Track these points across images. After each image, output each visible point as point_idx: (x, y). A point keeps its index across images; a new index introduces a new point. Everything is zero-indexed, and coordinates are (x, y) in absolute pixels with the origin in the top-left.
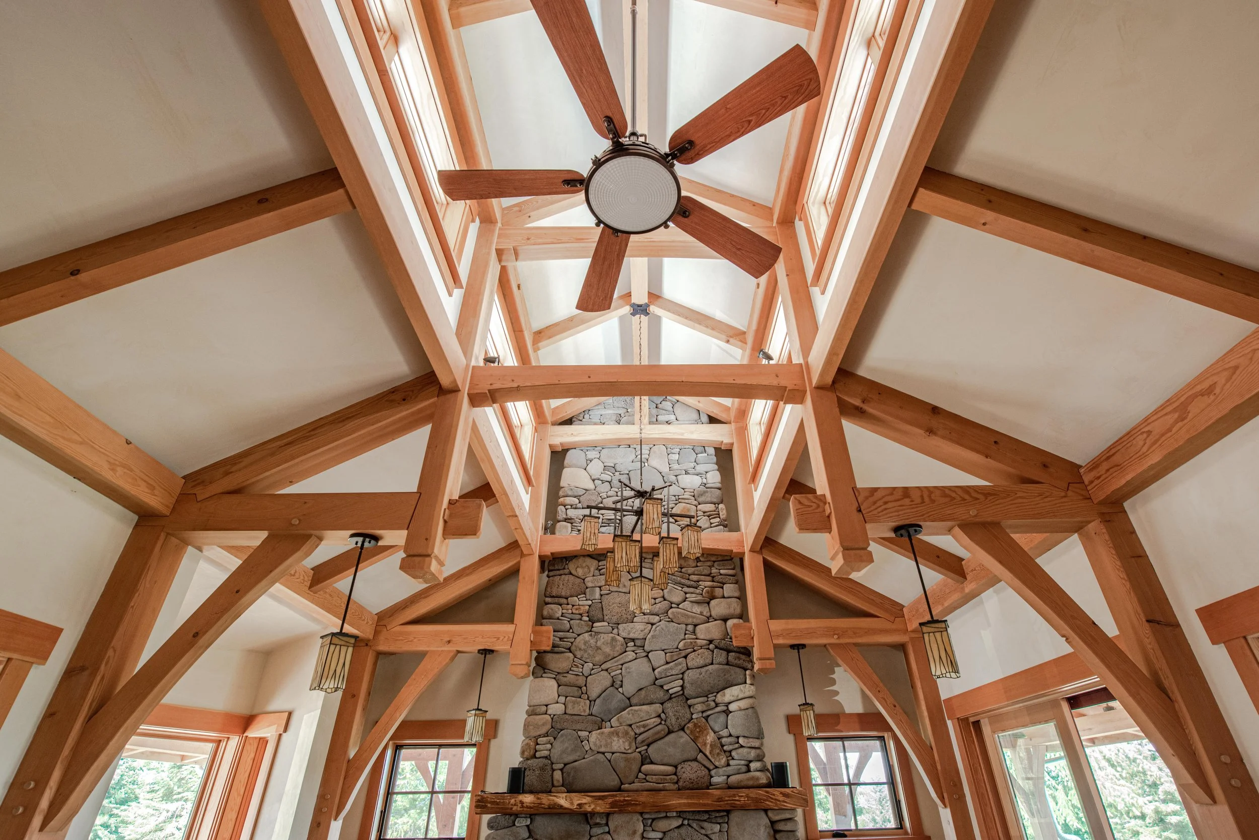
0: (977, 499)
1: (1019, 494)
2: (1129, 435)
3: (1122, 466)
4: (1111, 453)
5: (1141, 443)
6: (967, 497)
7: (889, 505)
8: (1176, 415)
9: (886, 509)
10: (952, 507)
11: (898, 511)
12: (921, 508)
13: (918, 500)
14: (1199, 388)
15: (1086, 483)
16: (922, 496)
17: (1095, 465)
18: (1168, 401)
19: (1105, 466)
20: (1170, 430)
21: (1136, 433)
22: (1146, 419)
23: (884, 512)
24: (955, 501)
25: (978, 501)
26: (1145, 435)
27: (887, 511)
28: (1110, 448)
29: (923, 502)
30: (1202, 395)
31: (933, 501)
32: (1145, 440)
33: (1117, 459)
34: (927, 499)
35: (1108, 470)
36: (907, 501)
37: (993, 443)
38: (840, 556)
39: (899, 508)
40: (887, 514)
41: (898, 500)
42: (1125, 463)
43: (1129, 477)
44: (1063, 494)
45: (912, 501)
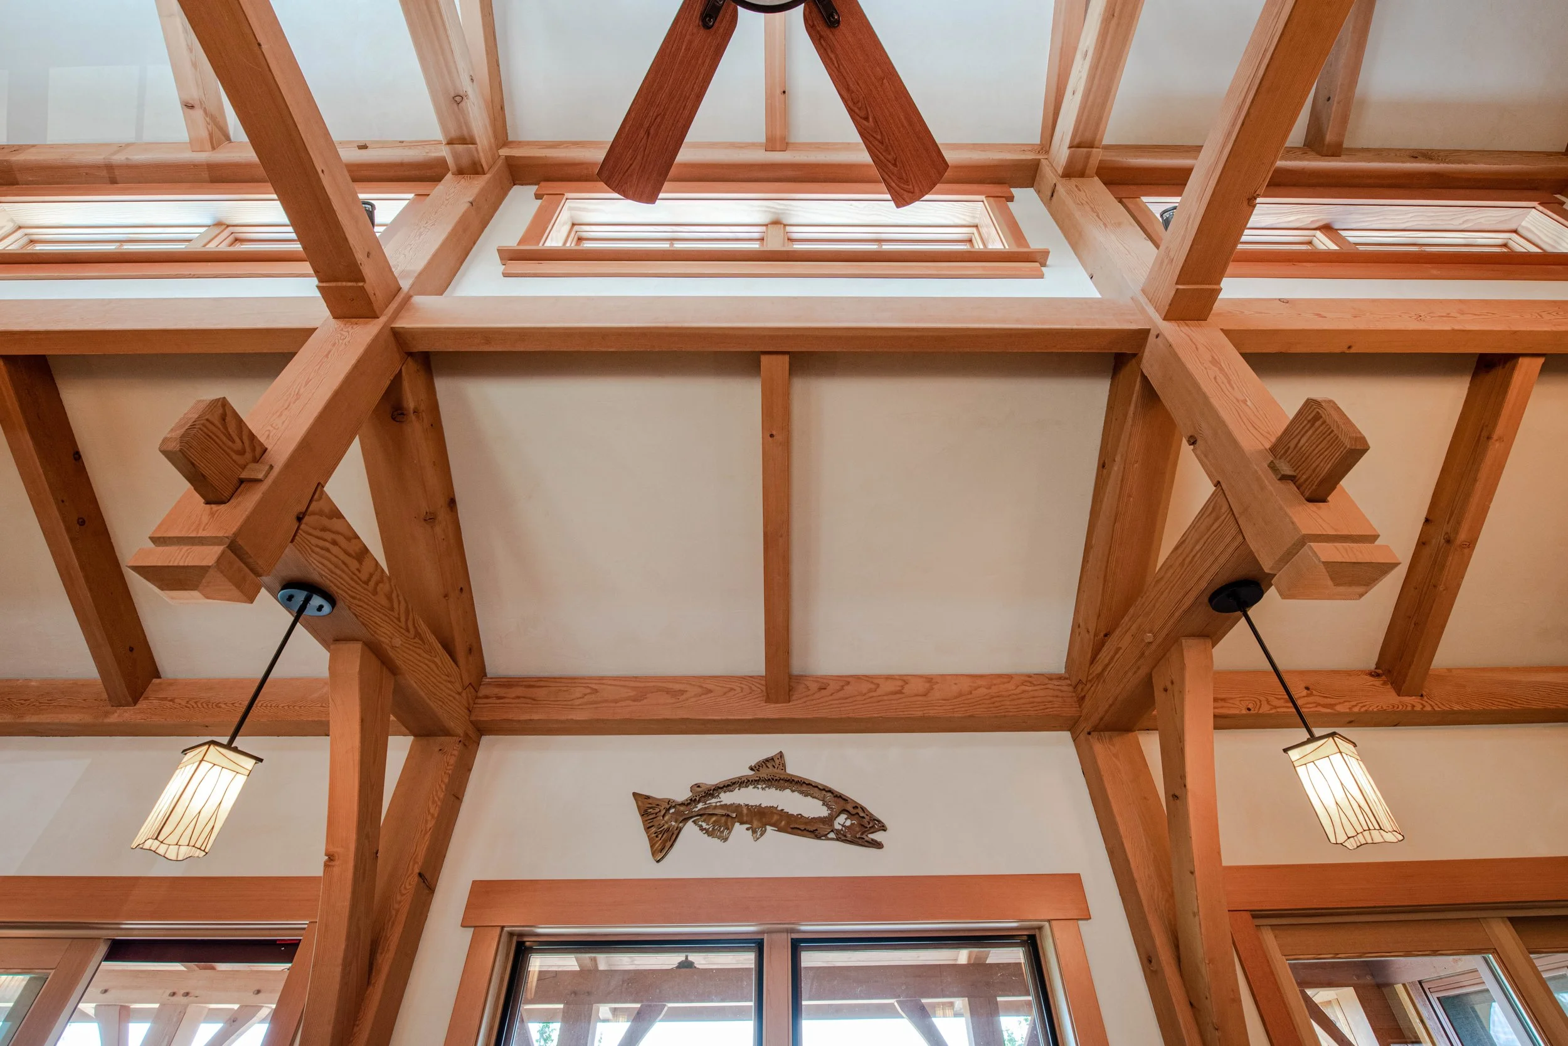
0: (408, 631)
1: (437, 660)
2: (573, 681)
3: (539, 702)
4: (539, 684)
5: (578, 695)
6: (403, 619)
7: (335, 550)
8: (632, 693)
9: (328, 550)
10: (383, 617)
11: (336, 566)
12: (359, 588)
13: (364, 577)
14: (670, 685)
15: (480, 694)
16: (371, 575)
17: (509, 683)
18: (636, 677)
19: (519, 691)
20: (616, 701)
21: (582, 683)
22: (602, 678)
23: (323, 552)
24: (391, 613)
25: (406, 634)
26: (588, 691)
27: (327, 554)
28: (540, 679)
29: (366, 583)
30: (668, 693)
31: (375, 593)
32: (585, 695)
33: (540, 693)
34: (372, 584)
35: (518, 697)
36: (354, 564)
37: (459, 588)
38: (218, 550)
39: (340, 563)
40: (323, 557)
41: (349, 555)
42: (545, 702)
43: (536, 717)
44: (460, 690)
45: (358, 570)
